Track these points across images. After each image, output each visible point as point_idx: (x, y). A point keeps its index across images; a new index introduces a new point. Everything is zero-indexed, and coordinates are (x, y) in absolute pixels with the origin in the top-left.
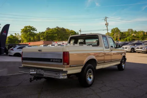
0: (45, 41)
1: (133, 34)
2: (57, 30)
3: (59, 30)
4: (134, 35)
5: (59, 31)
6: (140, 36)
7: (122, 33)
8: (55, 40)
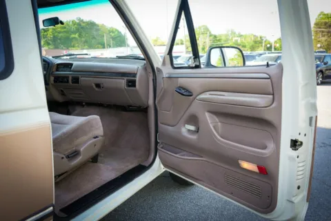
0: (49, 48)
1: (236, 38)
2: (79, 24)
3: (83, 25)
4: (237, 41)
5: (82, 28)
6: (247, 44)
7: (215, 37)
8: (74, 47)
